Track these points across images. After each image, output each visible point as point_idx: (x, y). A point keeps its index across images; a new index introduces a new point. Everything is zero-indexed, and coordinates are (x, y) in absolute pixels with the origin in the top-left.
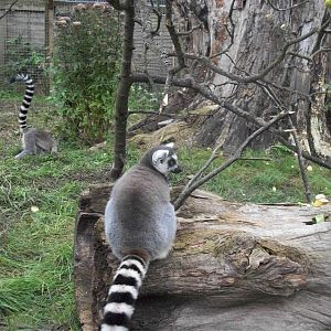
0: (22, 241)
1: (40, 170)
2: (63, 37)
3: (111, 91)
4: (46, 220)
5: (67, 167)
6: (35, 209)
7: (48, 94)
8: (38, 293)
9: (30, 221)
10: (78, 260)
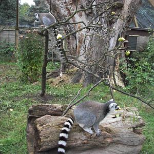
0: (7, 123)
1: (13, 94)
2: (22, 43)
3: (40, 62)
4: (16, 114)
5: (24, 92)
6: (11, 110)
7: (16, 62)
8: (13, 145)
9: (10, 115)
10: (28, 133)
